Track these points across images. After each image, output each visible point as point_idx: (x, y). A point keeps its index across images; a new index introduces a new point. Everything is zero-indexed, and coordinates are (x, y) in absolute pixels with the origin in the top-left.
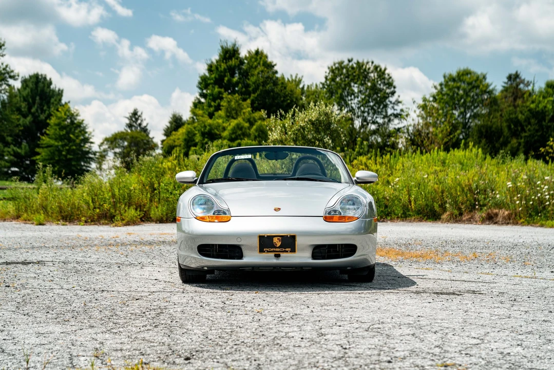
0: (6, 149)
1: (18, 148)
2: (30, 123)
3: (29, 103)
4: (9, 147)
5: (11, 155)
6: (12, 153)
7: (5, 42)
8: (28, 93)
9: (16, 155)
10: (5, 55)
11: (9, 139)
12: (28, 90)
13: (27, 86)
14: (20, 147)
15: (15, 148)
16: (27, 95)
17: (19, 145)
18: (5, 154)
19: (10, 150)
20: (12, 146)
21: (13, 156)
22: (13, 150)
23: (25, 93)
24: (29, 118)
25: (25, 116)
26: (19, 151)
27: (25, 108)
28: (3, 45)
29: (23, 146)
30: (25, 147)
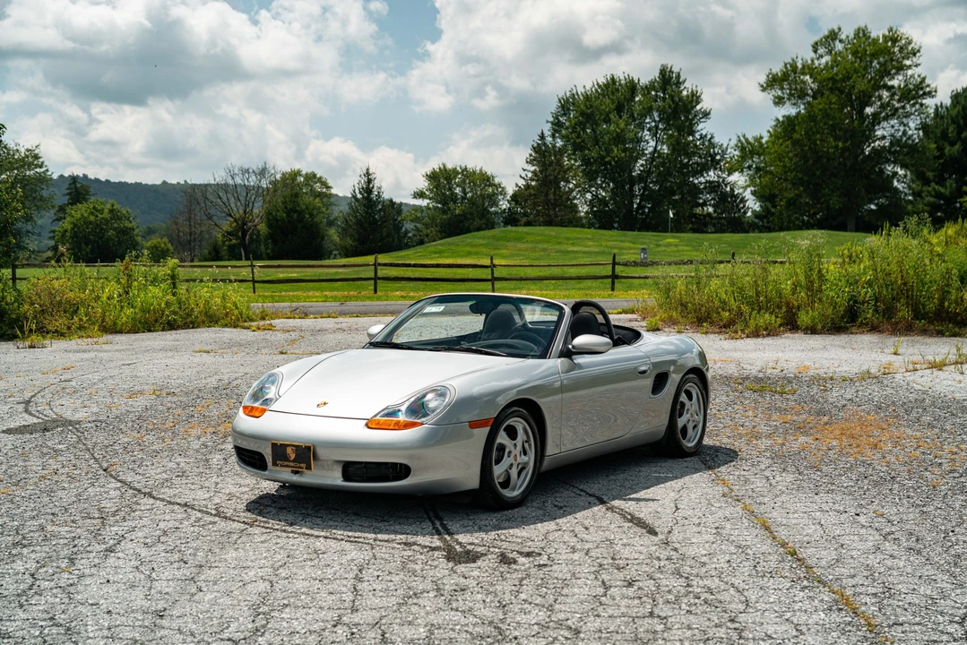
0: (925, 188)
1: (941, 186)
2: (958, 151)
3: (959, 126)
4: (930, 186)
5: (932, 196)
6: (933, 193)
7: (920, 47)
8: (959, 112)
9: (938, 195)
10: (919, 65)
11: (930, 175)
12: (959, 108)
13: (958, 103)
14: (943, 185)
15: (937, 187)
16: (957, 116)
17: (941, 182)
18: (924, 195)
19: (930, 189)
20: (933, 184)
21: (935, 197)
22: (934, 189)
23: (954, 113)
24: (957, 147)
25: (952, 144)
26: (942, 190)
27: (952, 132)
28: (919, 51)
29: (948, 184)
30: (951, 185)
